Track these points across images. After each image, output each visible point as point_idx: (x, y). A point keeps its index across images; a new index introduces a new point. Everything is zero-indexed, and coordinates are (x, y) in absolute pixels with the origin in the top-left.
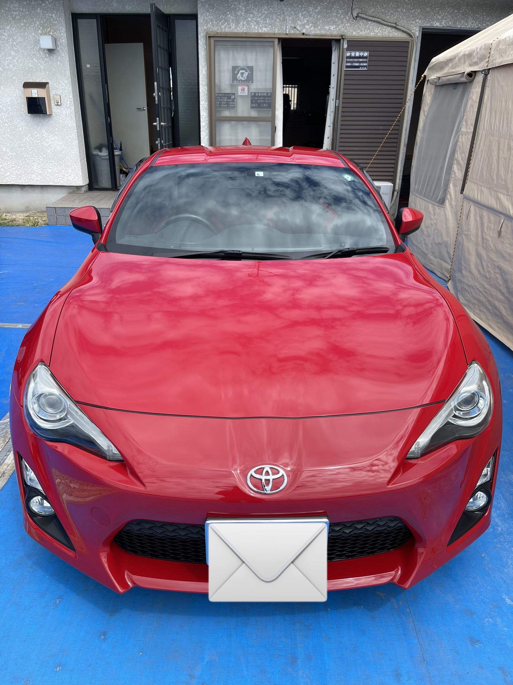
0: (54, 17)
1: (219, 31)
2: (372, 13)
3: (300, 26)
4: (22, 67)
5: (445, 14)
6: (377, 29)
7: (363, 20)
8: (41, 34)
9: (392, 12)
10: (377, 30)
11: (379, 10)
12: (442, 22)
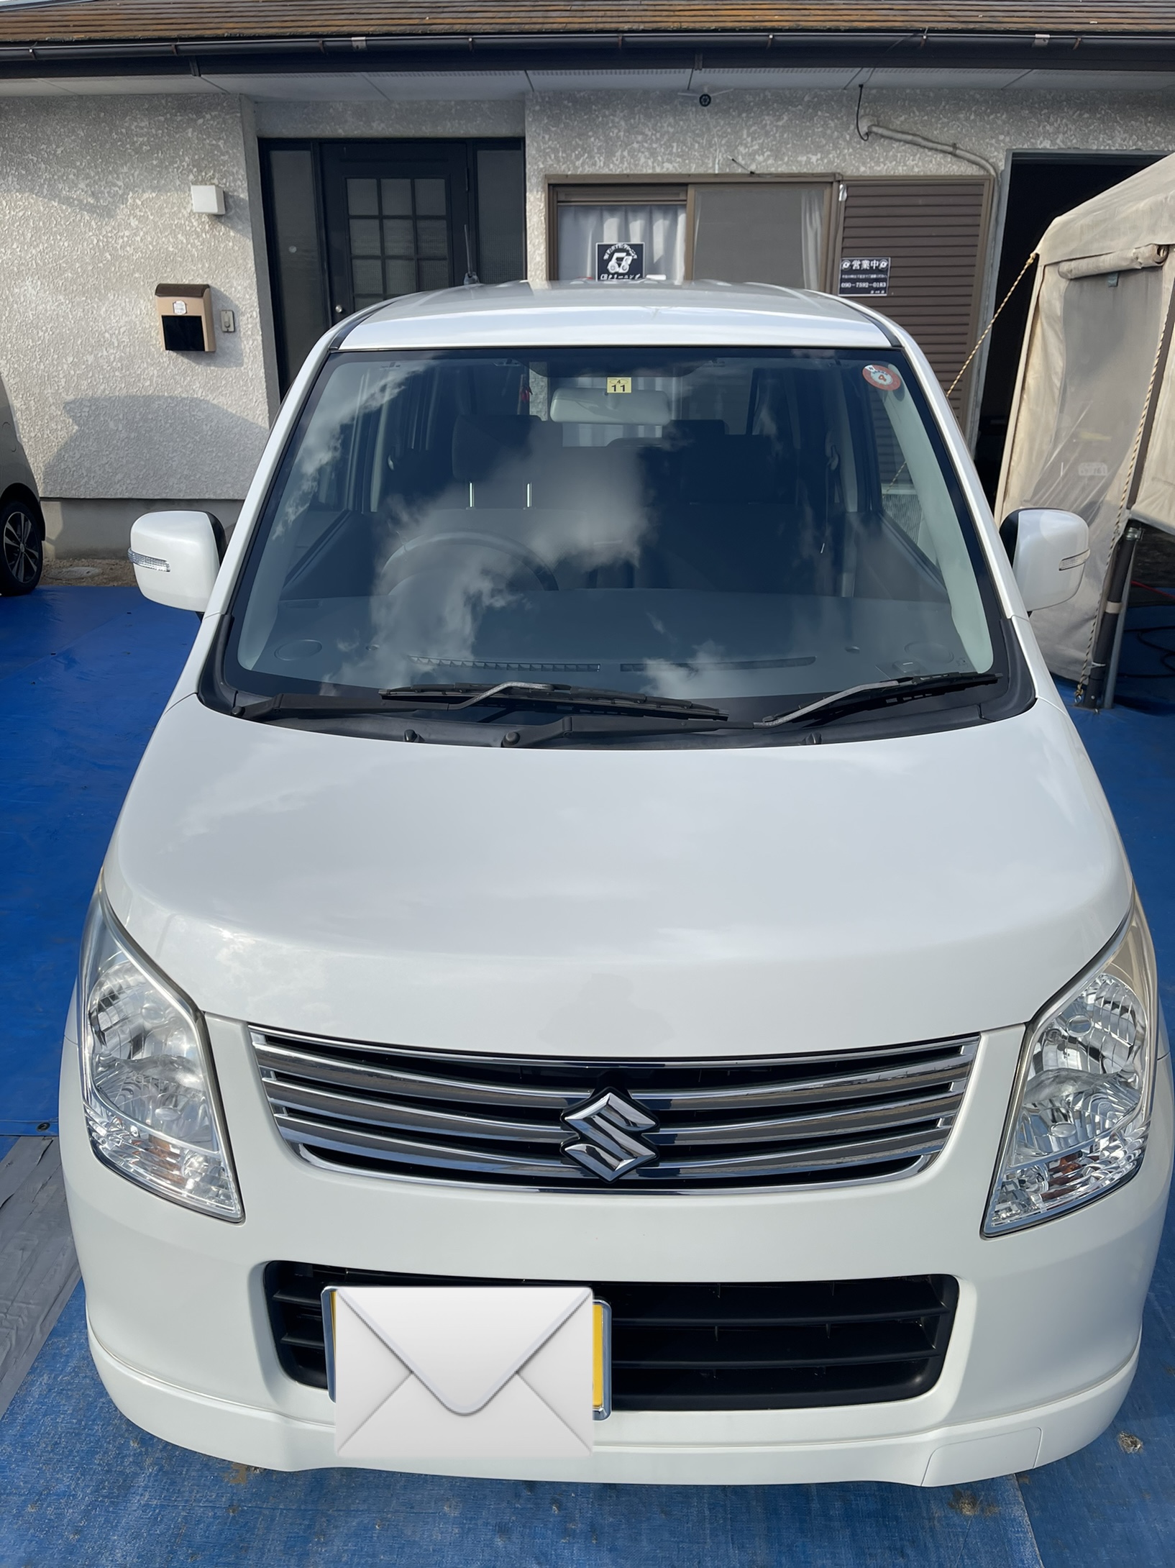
0: (222, 146)
1: (570, 173)
2: (901, 125)
3: (744, 157)
4: (152, 252)
5: (1061, 121)
6: (911, 158)
7: (882, 140)
8: (195, 183)
9: (946, 120)
10: (913, 160)
11: (916, 118)
12: (1057, 138)
